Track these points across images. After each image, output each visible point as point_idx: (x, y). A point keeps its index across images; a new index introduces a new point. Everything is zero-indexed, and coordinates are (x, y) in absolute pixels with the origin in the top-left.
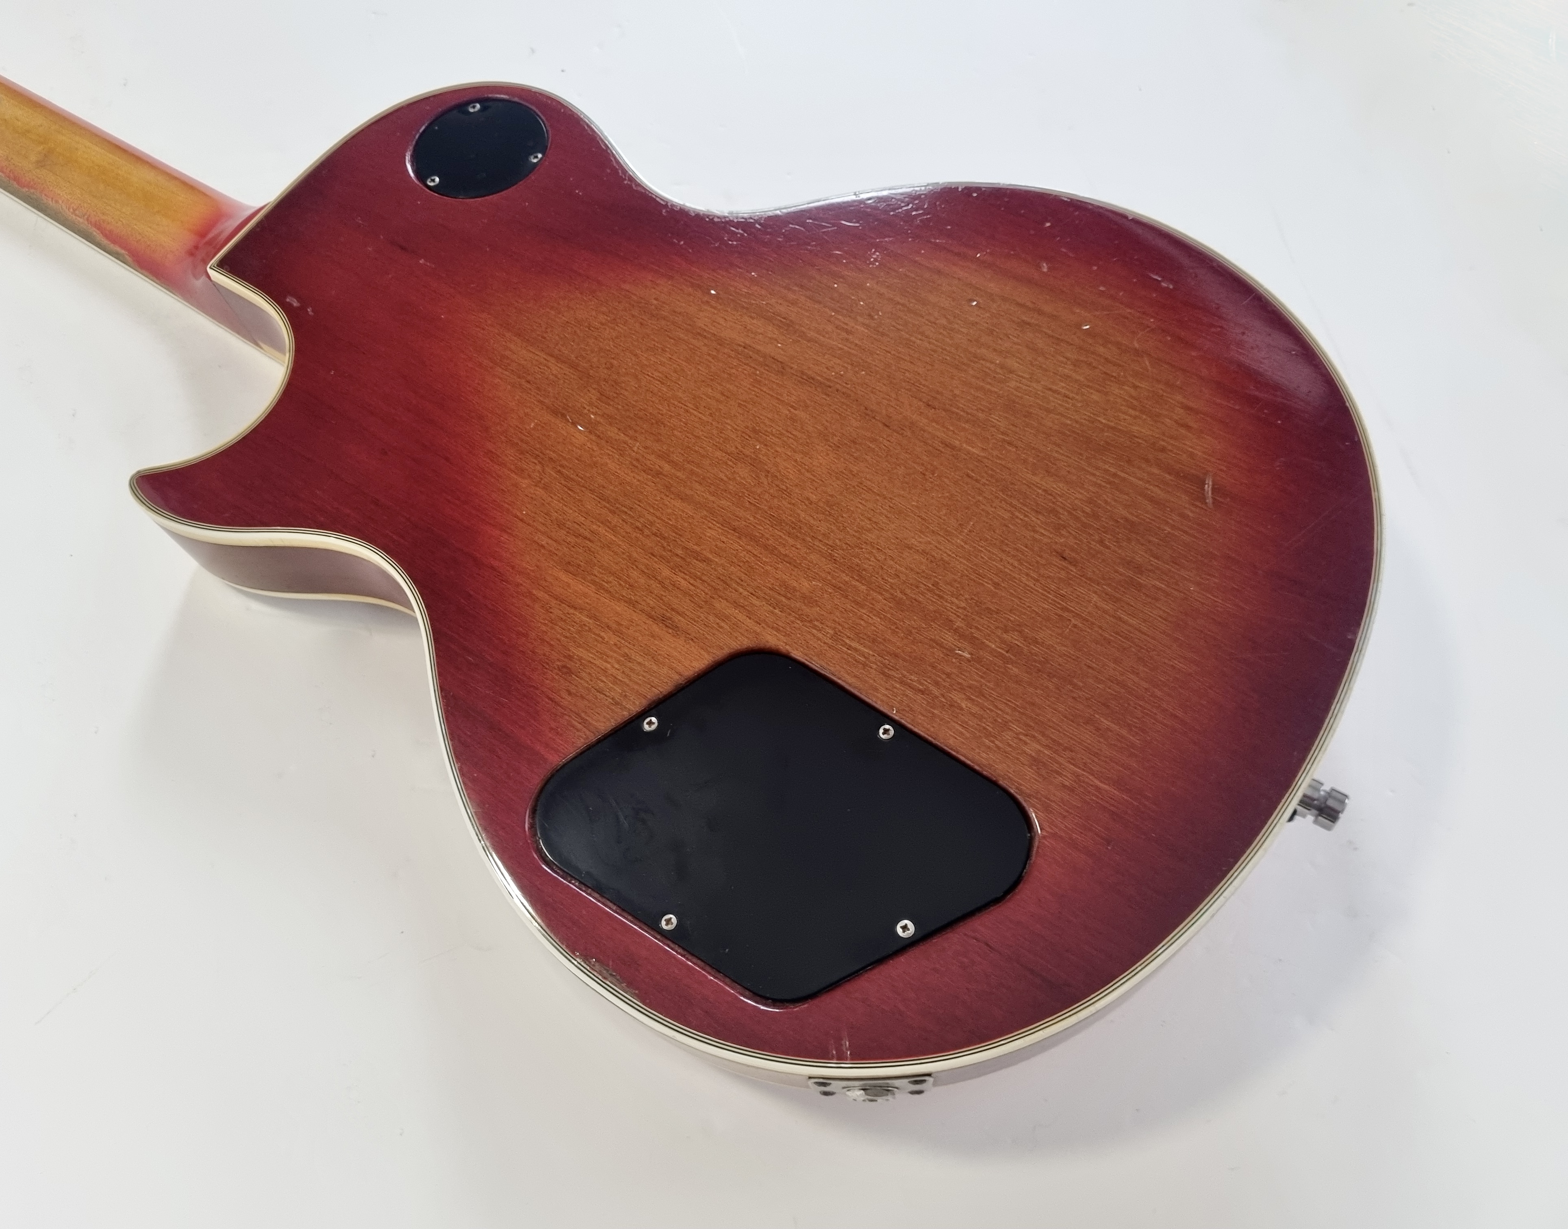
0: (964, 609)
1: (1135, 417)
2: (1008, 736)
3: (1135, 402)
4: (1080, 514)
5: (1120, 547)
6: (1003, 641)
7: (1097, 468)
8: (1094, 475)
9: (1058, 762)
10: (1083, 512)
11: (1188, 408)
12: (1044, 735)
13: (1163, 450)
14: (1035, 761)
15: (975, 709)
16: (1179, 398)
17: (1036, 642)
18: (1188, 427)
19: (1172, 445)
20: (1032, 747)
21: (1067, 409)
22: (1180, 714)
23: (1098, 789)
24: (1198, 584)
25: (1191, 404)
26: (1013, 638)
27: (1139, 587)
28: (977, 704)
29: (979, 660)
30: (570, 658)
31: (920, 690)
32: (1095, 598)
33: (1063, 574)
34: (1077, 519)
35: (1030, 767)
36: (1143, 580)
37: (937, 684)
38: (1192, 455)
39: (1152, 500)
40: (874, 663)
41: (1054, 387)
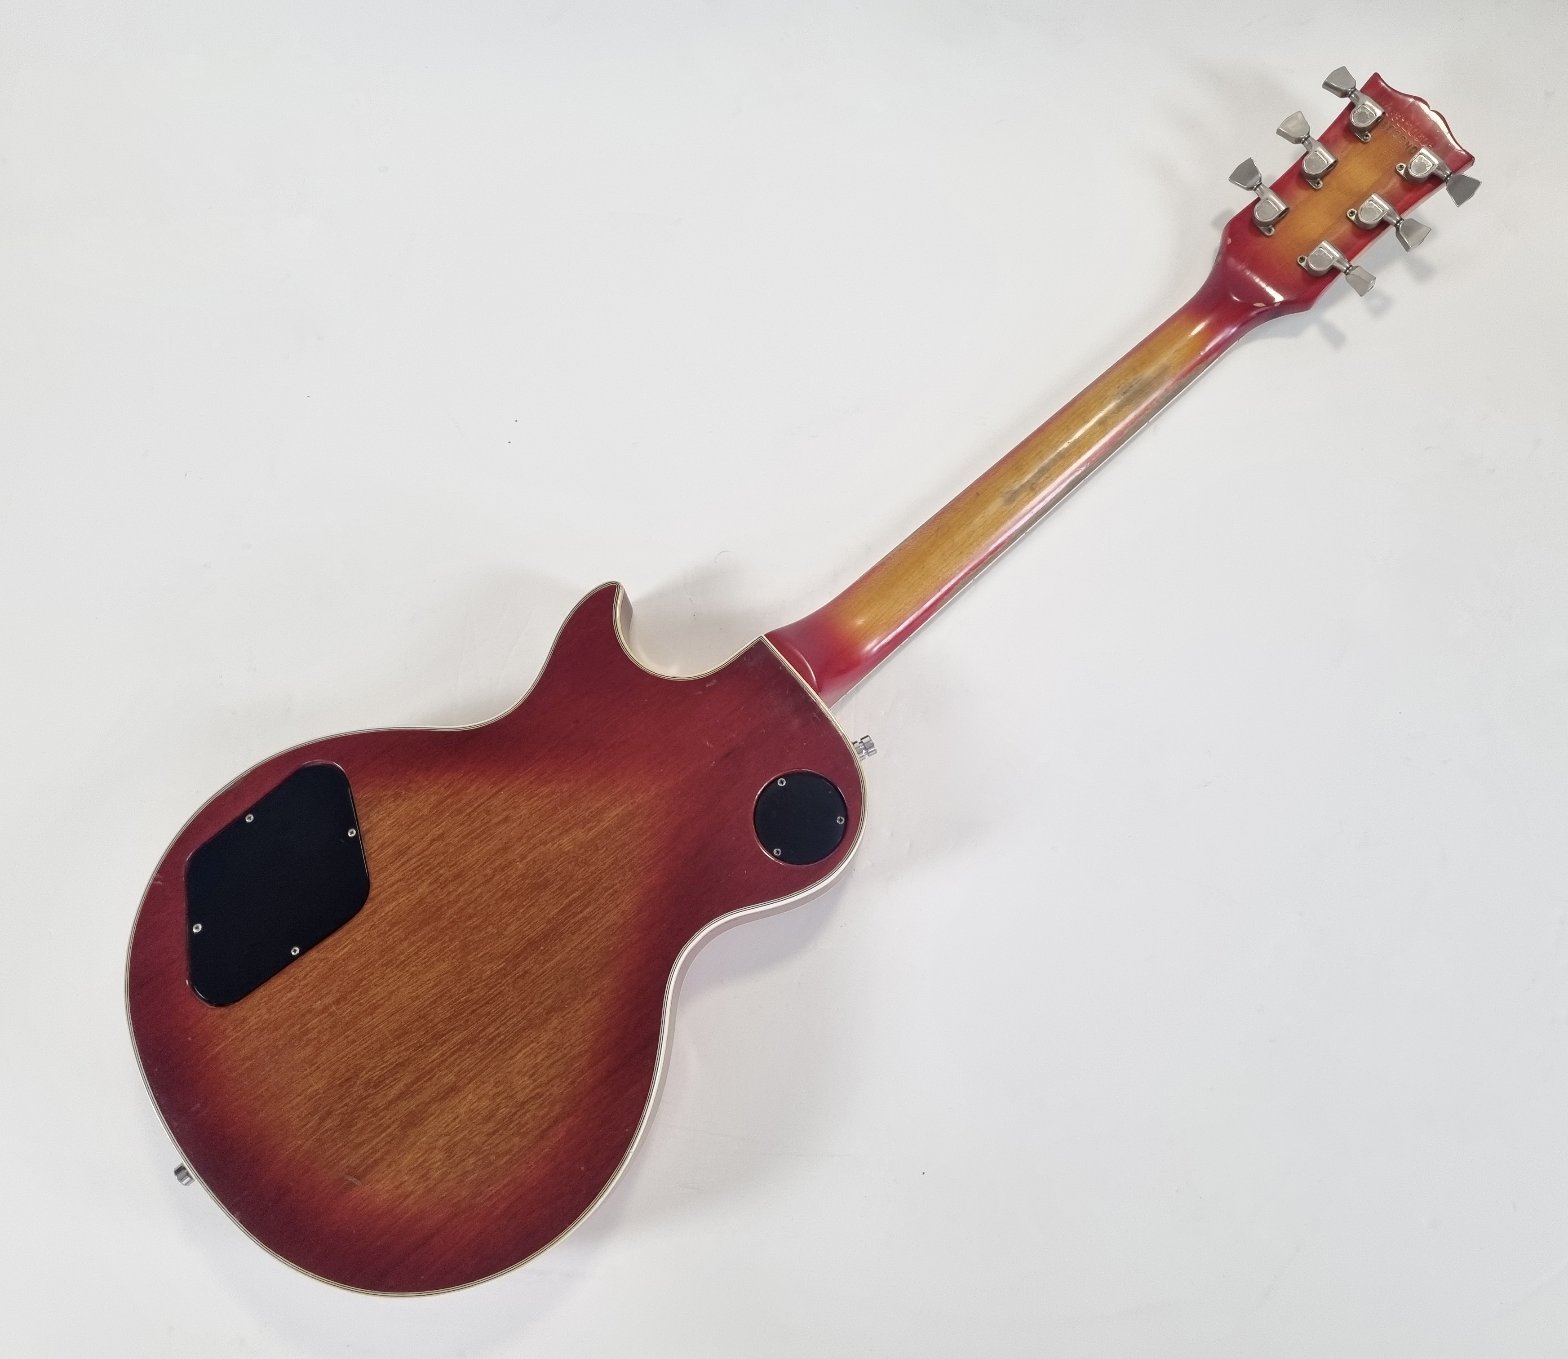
0: (341, 1015)
1: (417, 1160)
2: (264, 1011)
3: (427, 1164)
4: (368, 1100)
5: (340, 1114)
6: (314, 1029)
7: (393, 1122)
8: (390, 1118)
9: (240, 1030)
10: (371, 1102)
11: (412, 1193)
12: (257, 1029)
13: (389, 1166)
14: (245, 1020)
15: (284, 999)
16: (420, 1192)
17: (306, 1045)
18: (397, 1187)
19: (389, 1174)
20: (253, 1021)
21: (439, 1122)
22: (236, 1104)
23: (218, 1045)
24: (301, 1146)
25: (412, 1197)
26: (312, 1035)
27: (312, 1114)
28: (286, 1002)
29: (310, 1011)
30: (404, 800)
31: (307, 975)
32: (316, 1087)
33: (337, 1075)
34: (366, 1098)
35: (243, 1016)
36: (317, 1117)
37: (307, 985)
38: (378, 1181)
39: (362, 1144)
40: (332, 956)
41: (457, 1120)
